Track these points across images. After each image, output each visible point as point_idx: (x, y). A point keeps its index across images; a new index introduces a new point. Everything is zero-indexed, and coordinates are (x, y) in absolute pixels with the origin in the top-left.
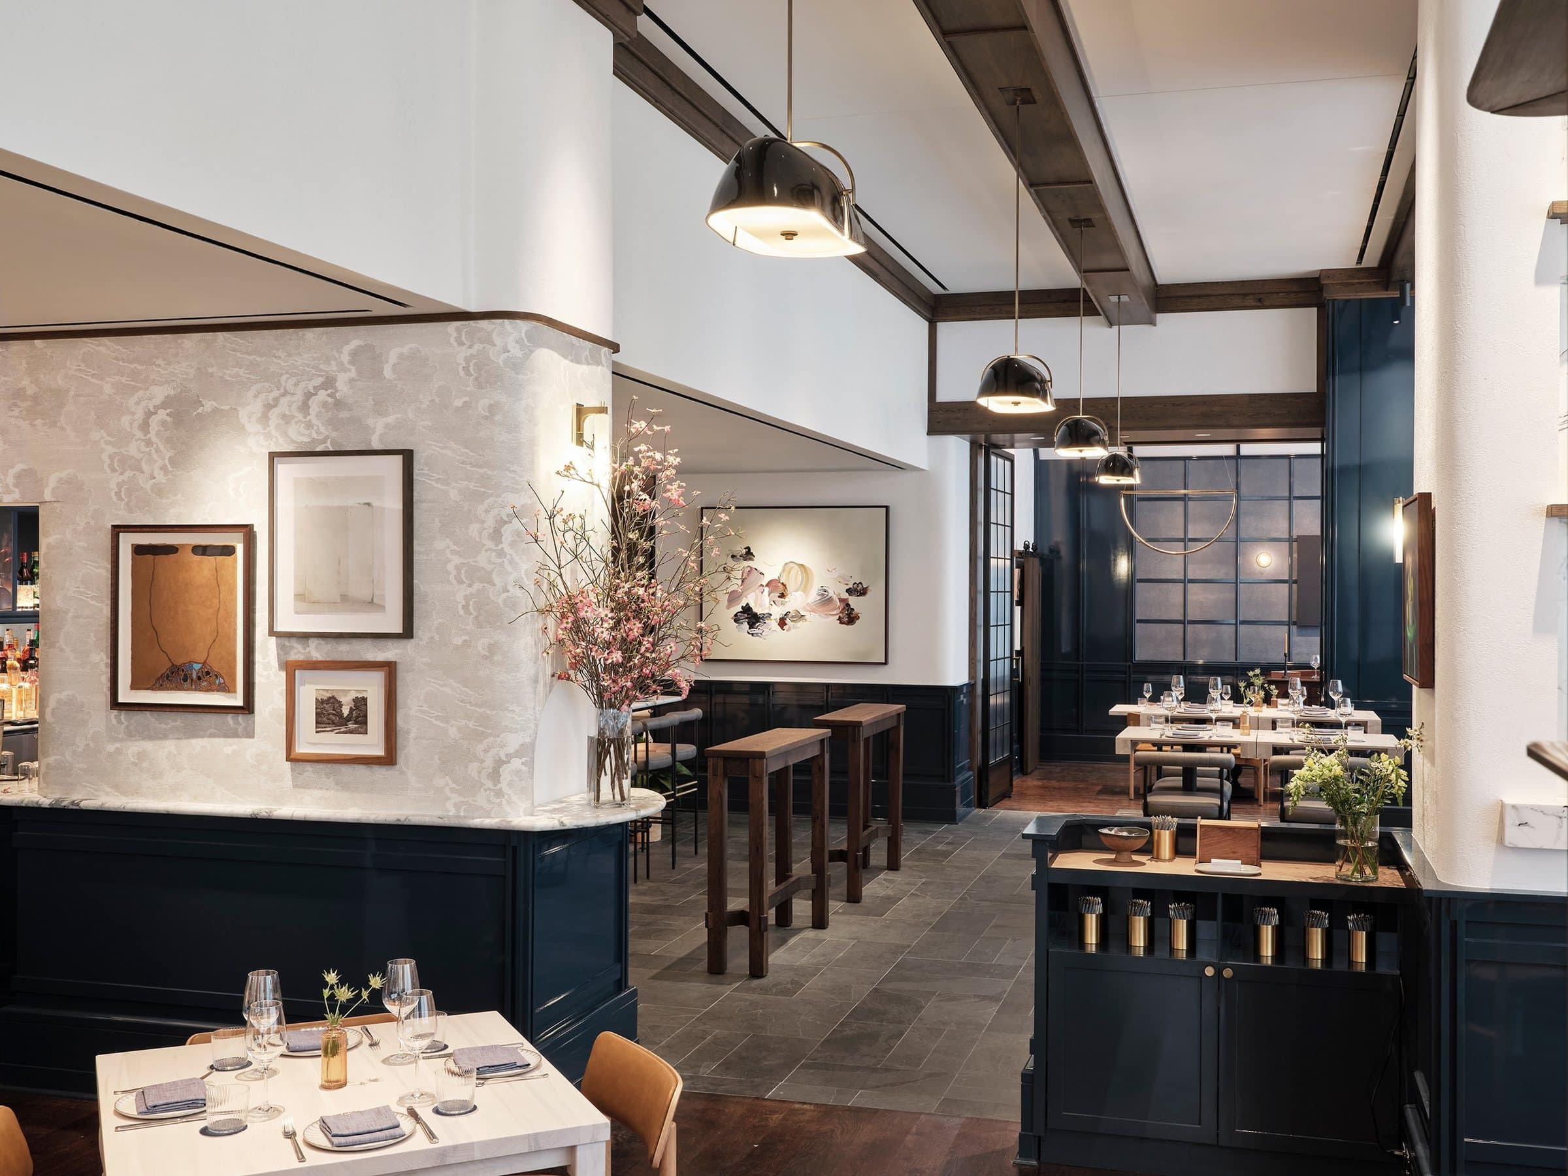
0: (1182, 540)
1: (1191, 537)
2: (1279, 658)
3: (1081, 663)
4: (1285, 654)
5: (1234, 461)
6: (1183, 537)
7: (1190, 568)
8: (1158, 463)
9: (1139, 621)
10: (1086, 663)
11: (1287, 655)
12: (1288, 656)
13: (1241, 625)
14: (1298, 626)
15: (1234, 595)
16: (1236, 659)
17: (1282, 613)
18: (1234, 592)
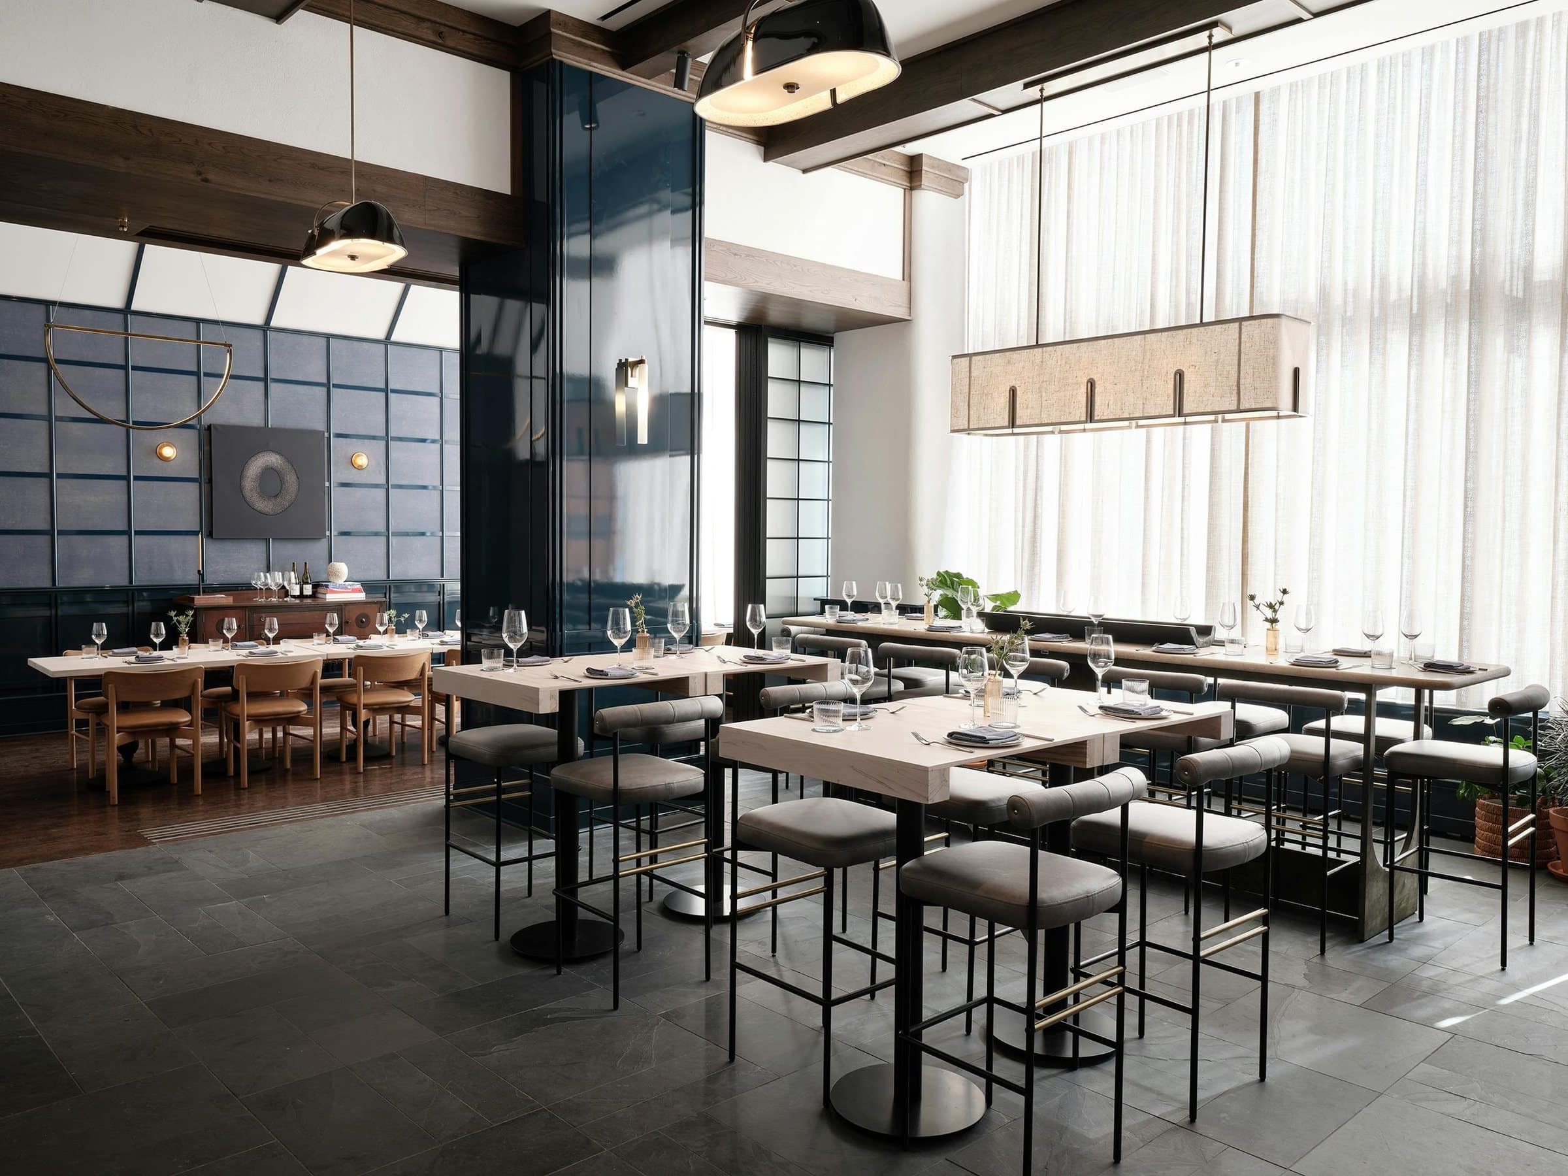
0: (47, 418)
1: (57, 416)
2: (193, 579)
4: (198, 572)
5: (120, 317)
6: (47, 415)
7: (58, 458)
12: (203, 573)
13: (137, 536)
14: (212, 538)
15: (126, 497)
16: (131, 582)
17: (190, 520)
18: (125, 491)
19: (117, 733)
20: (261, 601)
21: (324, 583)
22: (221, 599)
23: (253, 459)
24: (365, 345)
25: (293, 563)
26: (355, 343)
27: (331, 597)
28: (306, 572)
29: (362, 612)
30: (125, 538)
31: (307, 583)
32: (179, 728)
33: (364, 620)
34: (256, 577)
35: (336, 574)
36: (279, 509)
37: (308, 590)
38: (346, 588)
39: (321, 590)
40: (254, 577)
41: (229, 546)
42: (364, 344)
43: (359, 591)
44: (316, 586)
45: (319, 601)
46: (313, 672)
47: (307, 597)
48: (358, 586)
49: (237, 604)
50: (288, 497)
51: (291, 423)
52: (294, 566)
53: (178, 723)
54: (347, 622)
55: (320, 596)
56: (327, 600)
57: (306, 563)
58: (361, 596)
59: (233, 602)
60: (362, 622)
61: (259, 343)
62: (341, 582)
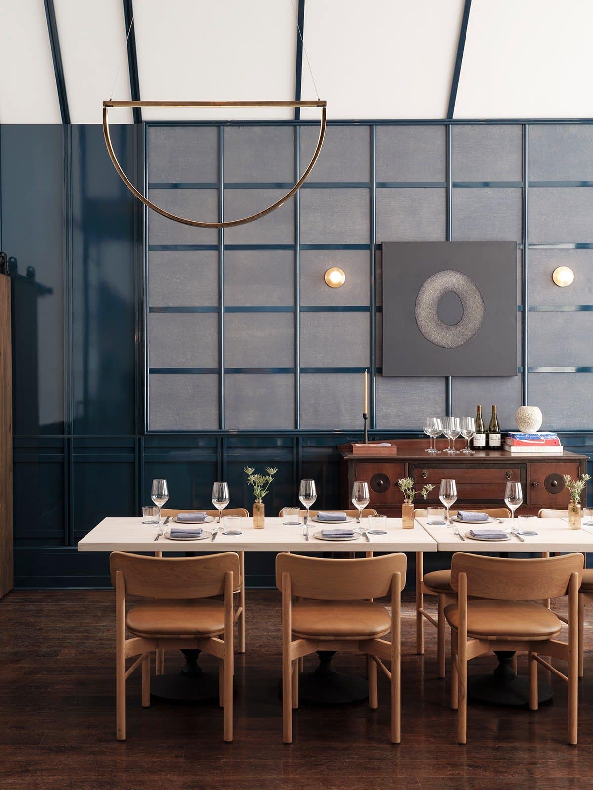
0: (216, 248)
1: (227, 244)
2: (359, 424)
3: (66, 436)
4: (364, 415)
5: (289, 130)
6: (217, 244)
7: (227, 290)
8: (179, 130)
9: (153, 371)
10: (73, 436)
11: (368, 416)
12: (370, 417)
13: (303, 375)
14: (382, 376)
15: (292, 330)
16: (296, 426)
17: (360, 356)
18: (292, 325)
19: (126, 640)
20: (432, 452)
21: (511, 432)
22: (386, 448)
23: (429, 281)
24: (573, 129)
25: (479, 407)
26: (559, 128)
27: (517, 451)
28: (493, 418)
29: (553, 472)
30: (290, 377)
31: (494, 432)
32: (209, 638)
33: (556, 482)
34: (428, 423)
35: (526, 422)
36: (460, 341)
37: (495, 440)
38: (538, 439)
39: (509, 441)
40: (426, 424)
41: (402, 386)
42: (571, 127)
43: (555, 444)
44: (505, 436)
45: (507, 456)
46: (392, 573)
47: (495, 449)
48: (554, 437)
49: (401, 457)
50: (471, 325)
51: (475, 235)
52: (479, 410)
53: (208, 632)
54: (533, 485)
55: (507, 448)
56: (513, 455)
57: (493, 407)
58: (557, 451)
59: (397, 454)
60: (553, 485)
61: (440, 142)
62: (533, 431)
